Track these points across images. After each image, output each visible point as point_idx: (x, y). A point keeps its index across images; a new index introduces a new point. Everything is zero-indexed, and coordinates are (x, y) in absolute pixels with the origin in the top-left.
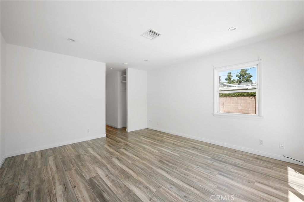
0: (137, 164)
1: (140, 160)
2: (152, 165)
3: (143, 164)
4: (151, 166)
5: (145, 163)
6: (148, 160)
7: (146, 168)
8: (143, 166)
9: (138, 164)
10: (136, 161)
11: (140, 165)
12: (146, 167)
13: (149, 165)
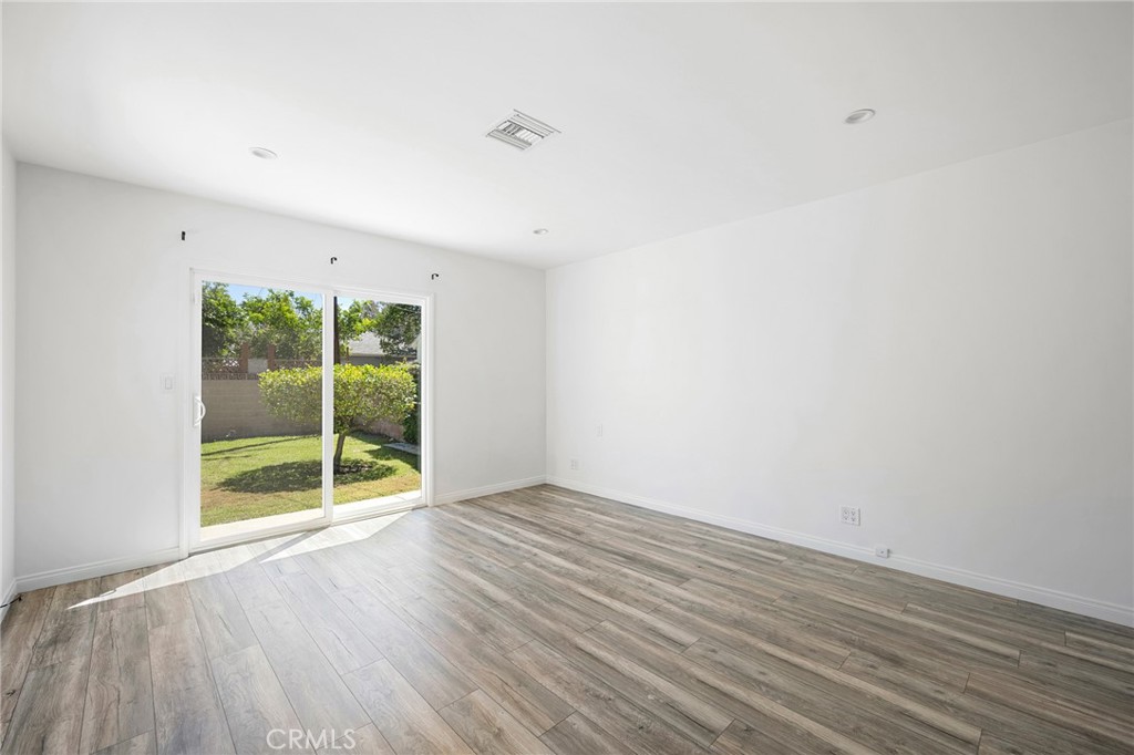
0: (579, 616)
1: (569, 634)
2: (523, 614)
3: (554, 618)
4: (527, 610)
5: (547, 622)
6: (534, 632)
7: (546, 605)
8: (555, 609)
9: (574, 617)
10: (587, 630)
11: (564, 614)
12: (543, 608)
13: (533, 614)
